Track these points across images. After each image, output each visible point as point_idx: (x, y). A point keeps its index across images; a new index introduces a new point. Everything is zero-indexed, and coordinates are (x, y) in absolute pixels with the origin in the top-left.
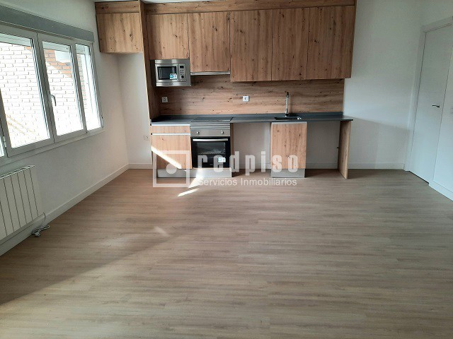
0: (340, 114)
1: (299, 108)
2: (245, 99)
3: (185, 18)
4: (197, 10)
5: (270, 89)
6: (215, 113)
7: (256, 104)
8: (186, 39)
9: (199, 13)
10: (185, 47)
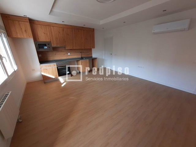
0: (92, 57)
1: (83, 56)
2: (69, 54)
3: (48, 28)
4: (51, 25)
5: (76, 51)
6: (60, 58)
7: (72, 55)
8: (49, 34)
9: (53, 26)
10: (49, 37)
